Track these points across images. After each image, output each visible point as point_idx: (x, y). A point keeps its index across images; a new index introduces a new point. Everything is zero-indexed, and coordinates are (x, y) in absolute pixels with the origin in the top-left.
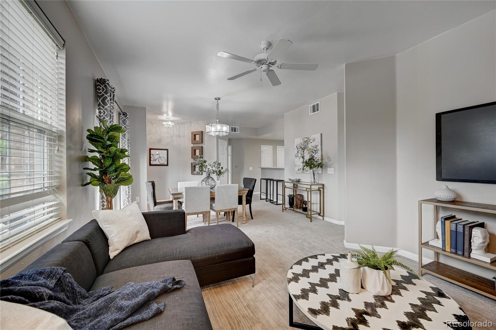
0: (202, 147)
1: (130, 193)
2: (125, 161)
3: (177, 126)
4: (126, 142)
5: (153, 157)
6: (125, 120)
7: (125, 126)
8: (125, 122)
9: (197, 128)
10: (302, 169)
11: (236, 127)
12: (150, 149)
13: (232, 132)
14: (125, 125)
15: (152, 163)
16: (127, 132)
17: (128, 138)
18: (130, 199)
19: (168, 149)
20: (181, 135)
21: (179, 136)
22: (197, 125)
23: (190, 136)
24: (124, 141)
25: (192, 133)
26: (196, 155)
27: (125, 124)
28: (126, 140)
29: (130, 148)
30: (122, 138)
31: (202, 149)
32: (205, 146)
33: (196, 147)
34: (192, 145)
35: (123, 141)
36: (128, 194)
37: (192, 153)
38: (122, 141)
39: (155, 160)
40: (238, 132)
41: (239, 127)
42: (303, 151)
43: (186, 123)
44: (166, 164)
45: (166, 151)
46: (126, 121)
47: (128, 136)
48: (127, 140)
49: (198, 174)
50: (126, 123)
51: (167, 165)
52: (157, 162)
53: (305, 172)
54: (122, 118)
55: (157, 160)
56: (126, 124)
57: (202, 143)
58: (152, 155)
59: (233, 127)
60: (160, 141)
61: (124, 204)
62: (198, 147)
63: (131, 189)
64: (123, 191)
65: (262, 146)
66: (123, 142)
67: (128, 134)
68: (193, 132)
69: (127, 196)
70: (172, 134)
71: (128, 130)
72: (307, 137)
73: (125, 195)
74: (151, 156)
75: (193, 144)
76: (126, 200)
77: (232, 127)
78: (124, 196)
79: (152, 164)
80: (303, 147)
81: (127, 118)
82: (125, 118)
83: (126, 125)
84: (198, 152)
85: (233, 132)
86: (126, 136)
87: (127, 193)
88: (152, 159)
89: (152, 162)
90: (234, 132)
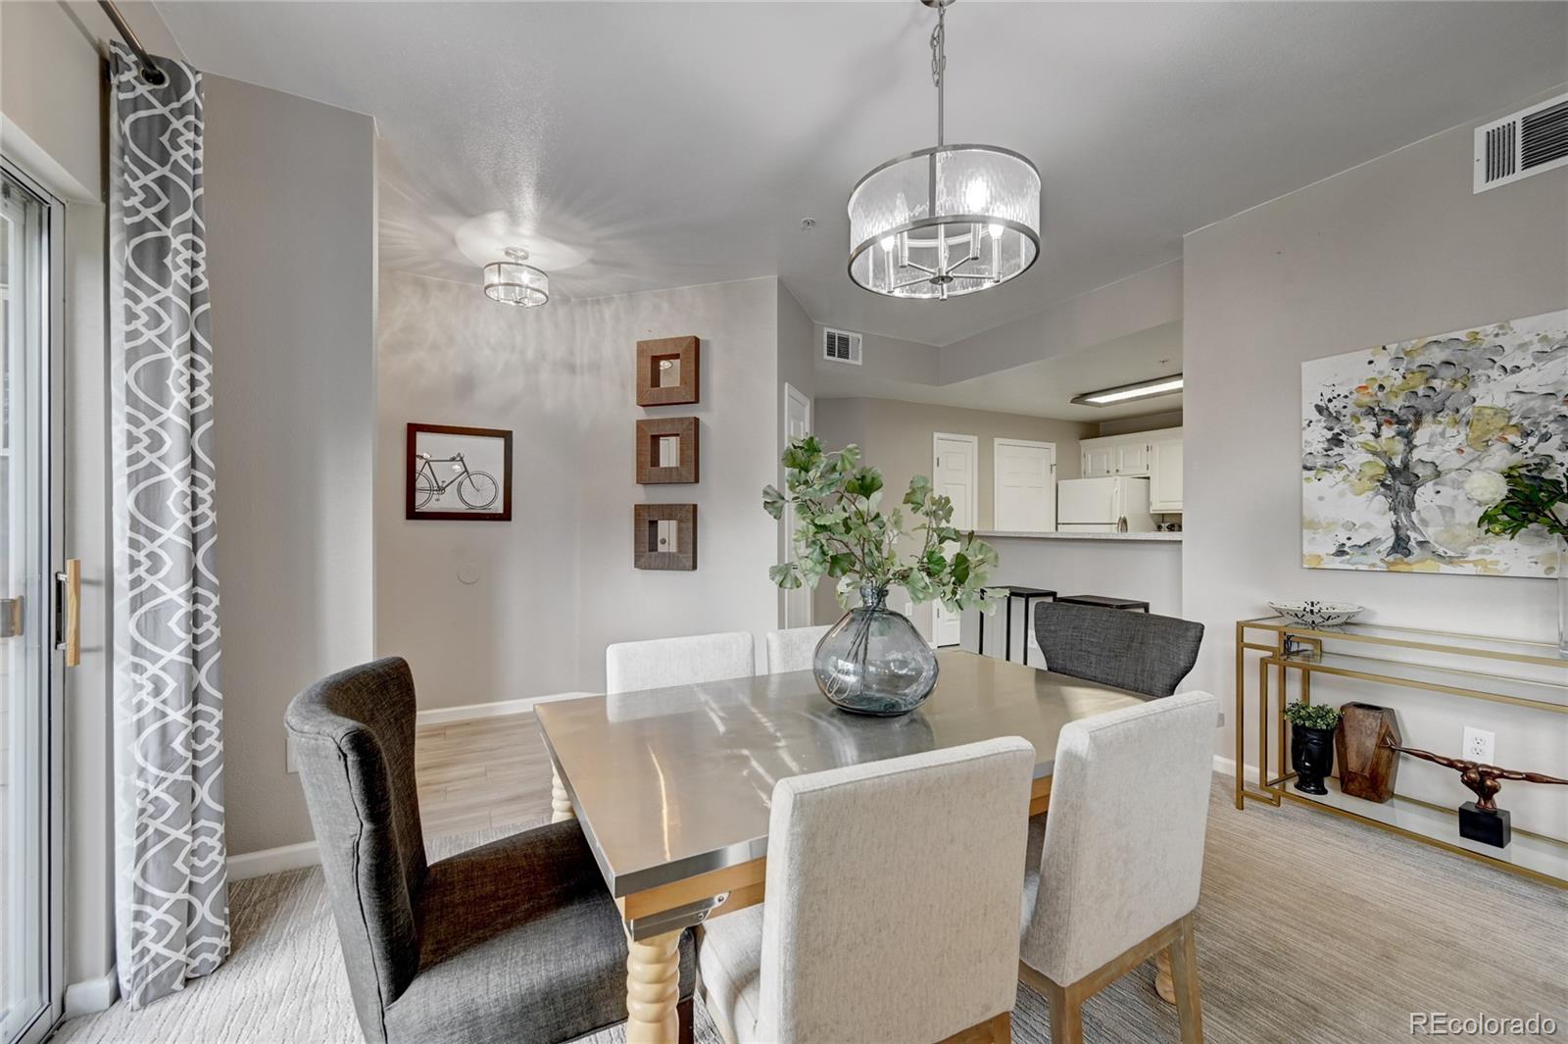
0: (697, 420)
1: (211, 741)
2: (160, 472)
3: (562, 312)
4: (174, 312)
5: (427, 470)
6: (164, 122)
7: (160, 171)
8: (165, 139)
9: (665, 324)
10: (1390, 542)
11: (851, 335)
12: (413, 430)
13: (831, 358)
14: (166, 171)
15: (423, 502)
16: (182, 228)
17: (194, 282)
18: (203, 793)
19: (510, 433)
20: (578, 362)
21: (572, 369)
22: (665, 306)
23: (629, 366)
24: (149, 302)
25: (642, 348)
26: (661, 465)
27: (163, 158)
28: (167, 292)
29: (208, 369)
30: (129, 275)
31: (692, 436)
32: (711, 415)
33: (664, 421)
34: (641, 414)
35: (137, 300)
36: (181, 750)
37: (639, 454)
38: (129, 294)
39: (441, 490)
40: (857, 359)
41: (860, 336)
42: (1408, 436)
43: (609, 300)
44: (501, 511)
45: (500, 442)
46: (176, 133)
47: (194, 264)
48: (182, 293)
49: (670, 563)
50: (177, 148)
51: (506, 516)
52: (448, 502)
53: (1416, 568)
54: (136, 104)
55: (451, 490)
56: (176, 156)
57: (697, 401)
58: (419, 463)
59: (837, 332)
60: (466, 385)
61: (142, 849)
62: (672, 420)
63: (221, 705)
64: (139, 734)
65: (936, 435)
66: (138, 309)
67: (195, 247)
68: (646, 342)
69: (180, 775)
70: (530, 354)
71: (190, 213)
72: (1462, 335)
73: (153, 770)
74: (418, 468)
75: (643, 406)
76: (161, 810)
77: (832, 331)
78: (142, 771)
79: (425, 509)
80: (1396, 404)
81: (181, 113)
82: (159, 110)
83: (176, 168)
84: (670, 452)
85: (835, 359)
86: (168, 261)
87: (177, 745)
88: (421, 483)
89: (420, 498)
90: (839, 356)
